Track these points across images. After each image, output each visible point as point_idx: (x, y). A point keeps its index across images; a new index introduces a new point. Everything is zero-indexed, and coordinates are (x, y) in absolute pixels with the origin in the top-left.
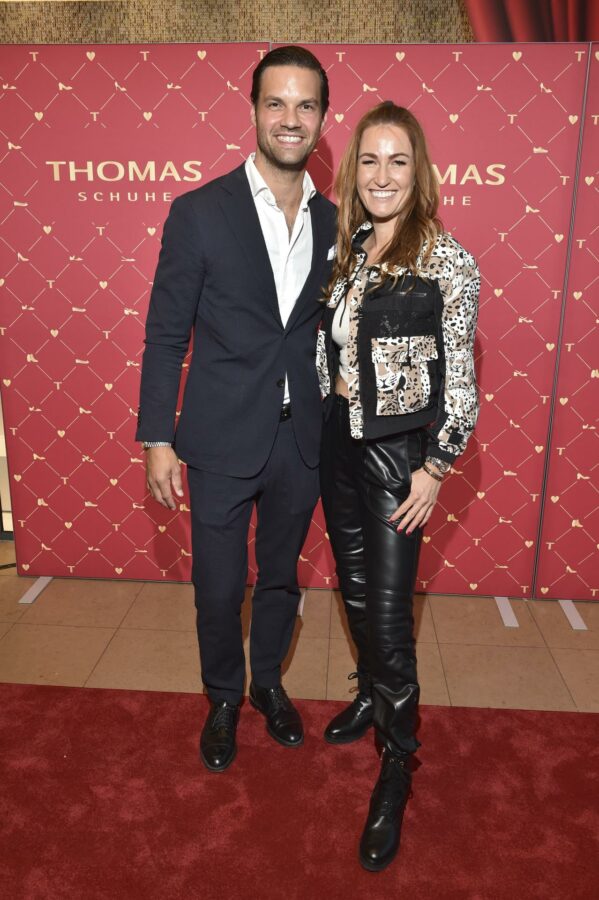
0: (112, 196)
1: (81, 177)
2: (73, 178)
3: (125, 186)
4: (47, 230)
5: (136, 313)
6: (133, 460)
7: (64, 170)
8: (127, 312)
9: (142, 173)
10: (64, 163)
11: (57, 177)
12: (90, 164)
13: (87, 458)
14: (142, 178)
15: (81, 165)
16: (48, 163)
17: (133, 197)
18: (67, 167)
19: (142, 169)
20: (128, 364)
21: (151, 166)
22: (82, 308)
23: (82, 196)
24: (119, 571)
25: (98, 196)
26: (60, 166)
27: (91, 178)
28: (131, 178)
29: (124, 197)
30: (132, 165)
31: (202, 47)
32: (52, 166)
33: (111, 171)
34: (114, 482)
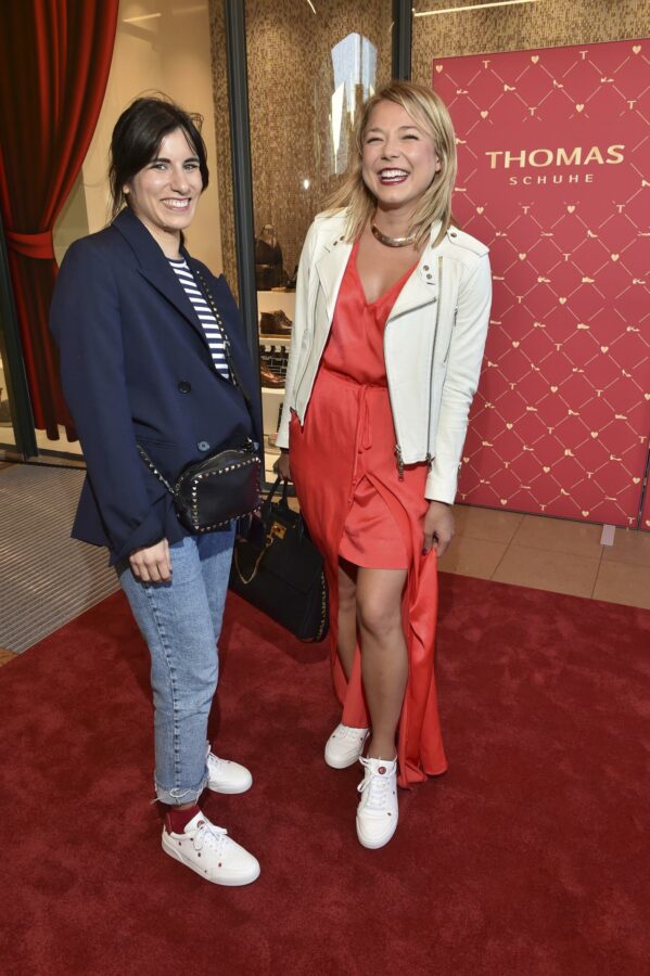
0: (539, 179)
1: (515, 164)
2: (507, 165)
3: (553, 169)
4: (480, 210)
5: (548, 281)
6: (528, 408)
7: (501, 159)
8: (540, 280)
9: (569, 158)
10: (501, 153)
11: (493, 165)
12: (523, 153)
13: (489, 405)
14: (568, 162)
15: (515, 154)
16: (487, 154)
17: (558, 180)
18: (503, 156)
19: (569, 153)
20: (536, 325)
21: (578, 151)
22: (501, 276)
23: (513, 181)
24: (504, 502)
25: (528, 181)
26: (498, 156)
27: (522, 164)
28: (558, 163)
29: (550, 180)
30: (561, 152)
31: (636, 42)
32: (490, 156)
33: (541, 158)
34: (509, 426)
